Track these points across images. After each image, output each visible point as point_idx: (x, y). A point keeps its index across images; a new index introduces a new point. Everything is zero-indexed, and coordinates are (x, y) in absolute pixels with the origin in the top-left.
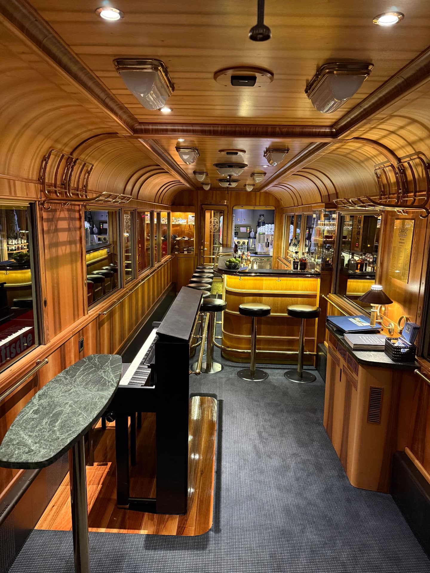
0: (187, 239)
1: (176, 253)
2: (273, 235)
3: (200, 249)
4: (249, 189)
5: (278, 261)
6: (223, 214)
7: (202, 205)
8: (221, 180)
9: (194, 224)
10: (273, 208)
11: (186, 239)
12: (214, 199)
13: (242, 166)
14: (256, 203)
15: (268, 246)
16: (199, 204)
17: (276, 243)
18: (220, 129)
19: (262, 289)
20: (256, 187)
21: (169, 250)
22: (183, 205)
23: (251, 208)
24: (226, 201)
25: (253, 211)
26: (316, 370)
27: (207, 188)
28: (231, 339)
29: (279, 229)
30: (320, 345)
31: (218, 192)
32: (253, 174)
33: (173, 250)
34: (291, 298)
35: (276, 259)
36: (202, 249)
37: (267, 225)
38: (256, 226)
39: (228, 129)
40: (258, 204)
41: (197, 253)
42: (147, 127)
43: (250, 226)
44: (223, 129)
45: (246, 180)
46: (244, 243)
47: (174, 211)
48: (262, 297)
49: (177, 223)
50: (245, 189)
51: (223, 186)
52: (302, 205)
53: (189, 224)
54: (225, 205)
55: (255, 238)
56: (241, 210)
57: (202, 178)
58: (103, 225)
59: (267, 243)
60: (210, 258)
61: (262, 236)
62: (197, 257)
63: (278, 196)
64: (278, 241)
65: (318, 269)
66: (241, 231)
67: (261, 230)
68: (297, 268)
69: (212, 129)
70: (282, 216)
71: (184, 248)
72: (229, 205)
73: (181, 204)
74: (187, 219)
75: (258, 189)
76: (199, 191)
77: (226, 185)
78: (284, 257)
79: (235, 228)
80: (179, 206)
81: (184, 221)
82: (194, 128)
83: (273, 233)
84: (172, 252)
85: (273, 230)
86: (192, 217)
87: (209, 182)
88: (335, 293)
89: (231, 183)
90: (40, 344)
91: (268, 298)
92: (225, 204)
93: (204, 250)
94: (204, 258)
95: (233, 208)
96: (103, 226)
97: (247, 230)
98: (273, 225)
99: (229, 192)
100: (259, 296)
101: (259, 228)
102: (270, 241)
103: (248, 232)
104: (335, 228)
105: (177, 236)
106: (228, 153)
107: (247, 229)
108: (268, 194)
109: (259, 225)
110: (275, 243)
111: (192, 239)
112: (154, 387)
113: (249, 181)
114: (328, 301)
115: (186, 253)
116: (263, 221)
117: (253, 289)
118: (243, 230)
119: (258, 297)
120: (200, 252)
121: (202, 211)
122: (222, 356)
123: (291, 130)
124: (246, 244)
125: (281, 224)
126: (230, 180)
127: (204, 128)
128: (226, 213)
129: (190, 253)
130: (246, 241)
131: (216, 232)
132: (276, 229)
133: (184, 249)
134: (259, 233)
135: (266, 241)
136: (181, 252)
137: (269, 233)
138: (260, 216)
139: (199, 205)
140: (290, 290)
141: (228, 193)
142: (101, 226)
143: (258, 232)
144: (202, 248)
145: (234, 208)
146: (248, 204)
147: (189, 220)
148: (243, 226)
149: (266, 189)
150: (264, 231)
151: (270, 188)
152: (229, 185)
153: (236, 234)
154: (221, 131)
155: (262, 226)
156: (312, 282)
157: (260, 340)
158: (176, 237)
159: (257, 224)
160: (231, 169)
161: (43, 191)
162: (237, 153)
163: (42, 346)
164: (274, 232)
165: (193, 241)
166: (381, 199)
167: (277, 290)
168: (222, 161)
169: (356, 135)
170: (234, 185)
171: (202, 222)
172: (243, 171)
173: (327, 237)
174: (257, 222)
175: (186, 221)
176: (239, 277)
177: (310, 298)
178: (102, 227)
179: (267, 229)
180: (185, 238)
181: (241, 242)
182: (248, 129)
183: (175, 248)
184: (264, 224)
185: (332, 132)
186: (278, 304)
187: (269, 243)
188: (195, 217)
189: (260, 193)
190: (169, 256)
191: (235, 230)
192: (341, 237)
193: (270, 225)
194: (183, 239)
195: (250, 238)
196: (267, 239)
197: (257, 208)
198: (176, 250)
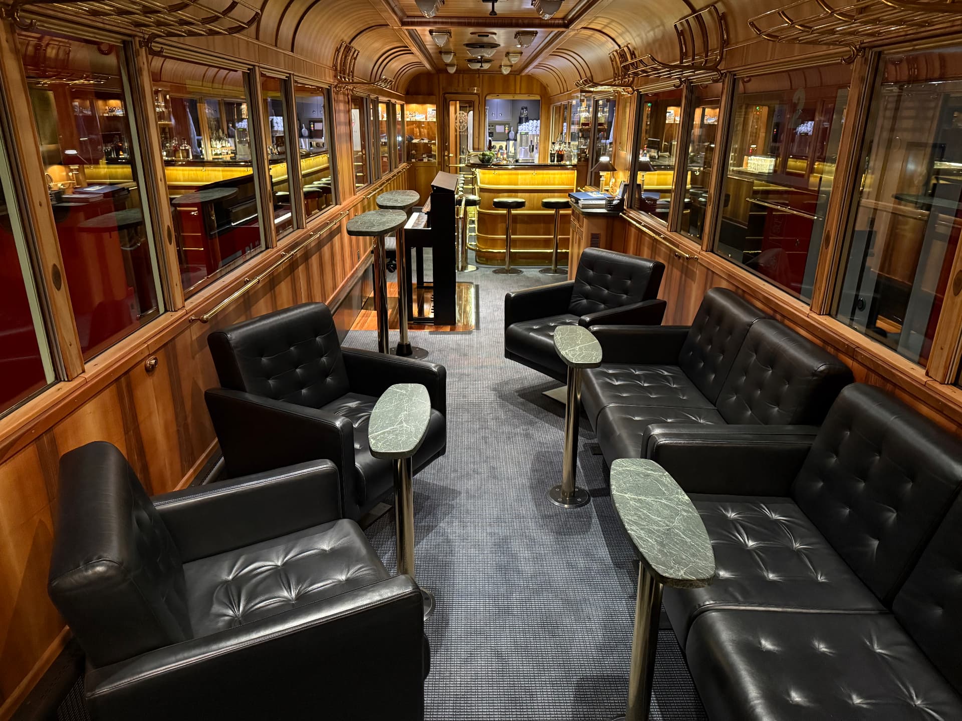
1: (413, 160)
2: (538, 135)
3: (444, 156)
4: (506, 71)
6: (472, 108)
7: (445, 94)
8: (471, 61)
9: (435, 120)
10: (538, 98)
11: (426, 141)
12: (461, 85)
13: (494, 46)
14: (515, 90)
15: (533, 151)
16: (442, 92)
17: (542, 145)
18: (473, 21)
20: (514, 68)
21: (404, 157)
22: (420, 95)
23: (510, 97)
24: (476, 88)
25: (513, 102)
27: (452, 70)
28: (486, 240)
29: (546, 128)
31: (465, 76)
32: (508, 54)
33: (409, 157)
34: (547, 194)
36: (446, 156)
37: (531, 121)
38: (516, 123)
39: (480, 21)
40: (518, 91)
41: (440, 161)
42: (413, 20)
43: (508, 124)
44: (476, 21)
45: (502, 60)
46: (501, 148)
47: (408, 102)
49: (413, 119)
50: (501, 71)
51: (473, 68)
52: (568, 91)
53: (428, 120)
54: (476, 94)
55: (515, 140)
56: (496, 100)
57: (448, 59)
58: (314, 125)
59: (531, 147)
60: (456, 167)
61: (524, 138)
62: (440, 166)
63: (544, 81)
64: (544, 142)
65: (575, 161)
66: (497, 131)
67: (523, 128)
68: (554, 161)
69: (467, 21)
70: (549, 108)
71: (423, 154)
72: (481, 94)
73: (417, 93)
74: (426, 114)
75: (517, 72)
76: (441, 76)
77: (477, 66)
79: (489, 126)
80: (415, 96)
81: (422, 117)
82: (452, 20)
83: (538, 133)
84: (407, 160)
85: (539, 128)
86: (433, 110)
87: (455, 62)
88: (590, 185)
89: (483, 64)
90: (336, 204)
91: (524, 194)
92: (475, 92)
93: (449, 157)
94: (449, 167)
95: (485, 98)
96: (314, 127)
97: (505, 130)
98: (539, 121)
99: (481, 75)
101: (521, 126)
102: (535, 143)
103: (507, 131)
104: (590, 115)
106: (479, 36)
107: (505, 127)
108: (530, 78)
109: (520, 122)
110: (541, 147)
111: (433, 142)
112: (430, 229)
113: (505, 61)
116: (526, 116)
117: (509, 184)
118: (499, 129)
120: (444, 160)
121: (446, 102)
122: (476, 261)
123: (531, 22)
124: (504, 148)
125: (548, 118)
126: (483, 61)
127: (460, 21)
128: (477, 105)
129: (432, 161)
130: (504, 144)
131: (464, 131)
132: (543, 127)
133: (424, 156)
134: (521, 133)
135: (530, 144)
136: (419, 160)
137: (534, 133)
138: (522, 109)
139: (441, 94)
140: (547, 184)
141: (479, 77)
142: (312, 126)
143: (519, 132)
144: (446, 154)
145: (487, 98)
146: (505, 92)
147: (428, 116)
148: (500, 124)
149: (527, 71)
150: (527, 130)
151: (530, 70)
152: (481, 67)
153: (491, 134)
154: (474, 23)
155: (524, 124)
156: (569, 176)
157: (515, 240)
159: (518, 121)
160: (483, 50)
161: (335, 76)
162: (488, 36)
163: (338, 206)
164: (540, 131)
165: (434, 144)
166: (615, 80)
167: (533, 185)
168: (473, 41)
169: (584, 24)
170: (486, 66)
171: (446, 118)
172: (495, 51)
173: (584, 124)
174: (518, 119)
175: (424, 116)
176: (493, 171)
177: (567, 191)
178: (312, 128)
179: (531, 127)
180: (423, 140)
181: (498, 147)
182: (496, 21)
183: (412, 154)
184: (527, 120)
185: (564, 23)
187: (533, 146)
188: (437, 110)
189: (521, 76)
190: (405, 164)
191: (489, 129)
192: (597, 124)
193: (535, 121)
194: (422, 141)
195: (508, 140)
196: (531, 141)
197: (517, 97)
198: (414, 157)
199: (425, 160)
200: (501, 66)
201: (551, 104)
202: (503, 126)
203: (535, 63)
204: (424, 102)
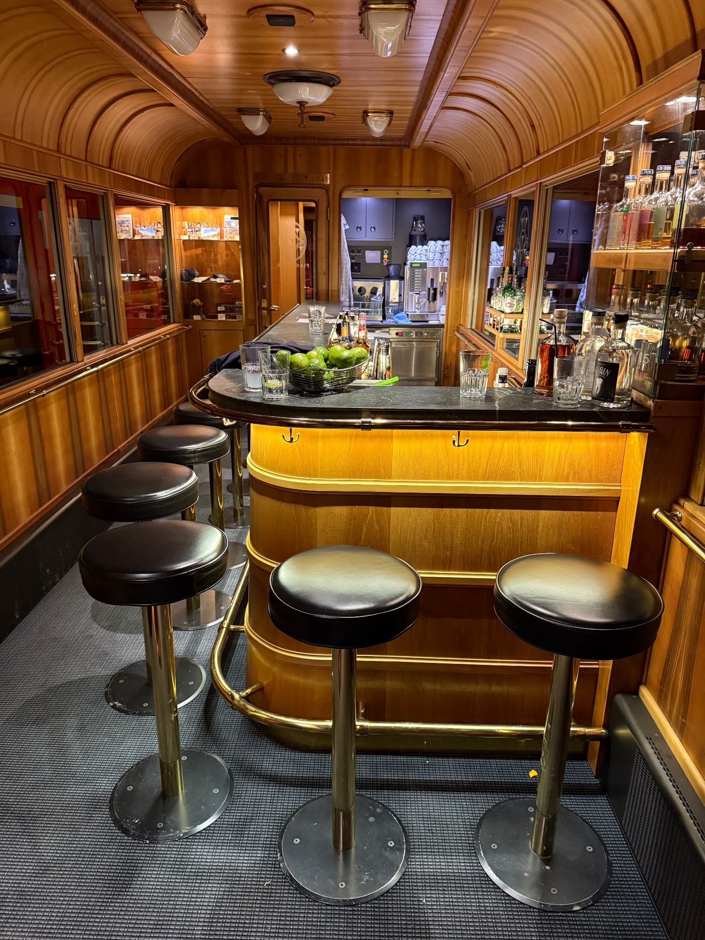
0: (223, 281)
1: (197, 318)
2: (445, 269)
3: (260, 308)
4: (378, 126)
5: (458, 338)
7: (258, 186)
9: (237, 238)
10: (447, 194)
11: (221, 280)
12: (290, 169)
14: (401, 178)
15: (435, 299)
16: (251, 183)
17: (454, 290)
19: (388, 476)
20: (396, 120)
21: (175, 310)
23: (391, 194)
25: (399, 203)
26: (603, 790)
29: (462, 254)
30: (622, 701)
31: (300, 149)
33: (188, 312)
34: (507, 512)
35: (454, 331)
36: (264, 309)
37: (432, 242)
38: (405, 245)
40: (406, 181)
41: (253, 318)
43: (389, 248)
46: (374, 291)
47: (184, 202)
48: (389, 505)
49: (196, 237)
50: (367, 128)
52: (539, 154)
53: (225, 239)
54: (322, 186)
55: (402, 278)
56: (364, 199)
59: (432, 292)
61: (418, 273)
62: (253, 327)
63: (460, 156)
64: (459, 283)
66: (368, 260)
67: (416, 254)
70: (469, 214)
71: (218, 305)
72: (331, 188)
73: (201, 185)
74: (221, 226)
76: (250, 149)
78: (474, 327)
80: (197, 190)
81: (214, 233)
83: (446, 264)
84: (183, 315)
85: (447, 255)
86: (232, 218)
91: (414, 511)
93: (270, 312)
95: (340, 195)
97: (382, 258)
98: (447, 242)
99: (330, 149)
100: (376, 505)
101: (413, 252)
102: (438, 285)
103: (385, 263)
105: (197, 273)
107: (382, 254)
108: (432, 152)
109: (412, 241)
110: (451, 291)
111: (235, 281)
114: (672, 533)
115: (224, 319)
116: (423, 233)
117: (352, 475)
118: (372, 257)
119: (371, 509)
120: (261, 317)
121: (260, 202)
124: (380, 293)
125: (467, 236)
128: (324, 209)
129: (235, 318)
130: (380, 286)
132: (455, 251)
133: (219, 309)
134: (411, 264)
135: (429, 285)
136: (208, 317)
137: (437, 264)
138: (415, 219)
139: (251, 186)
140: (508, 477)
141: (326, 152)
143: (408, 263)
144: (264, 304)
145: (344, 196)
146: (381, 182)
147: (225, 230)
148: (373, 247)
150: (424, 258)
155: (419, 246)
158: (194, 276)
159: (407, 241)
164: (451, 261)
165: (239, 285)
167: (450, 477)
171: (261, 234)
174: (408, 237)
175: (217, 231)
177: (589, 509)
179: (432, 254)
180: (215, 277)
181: (368, 291)
183: (194, 305)
184: (424, 241)
186: (452, 534)
187: (435, 290)
188: (241, 219)
189: (414, 150)
190: (176, 324)
193: (440, 242)
194: (213, 280)
195: (389, 277)
196: (432, 280)
197: (405, 194)
198: (197, 310)
199: (222, 317)
200: (366, 113)
201: (475, 206)
202: (379, 252)
203: (438, 98)
204: (215, 203)
